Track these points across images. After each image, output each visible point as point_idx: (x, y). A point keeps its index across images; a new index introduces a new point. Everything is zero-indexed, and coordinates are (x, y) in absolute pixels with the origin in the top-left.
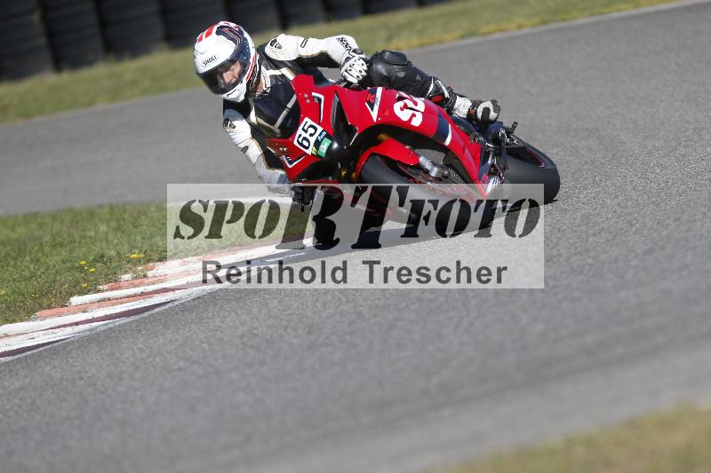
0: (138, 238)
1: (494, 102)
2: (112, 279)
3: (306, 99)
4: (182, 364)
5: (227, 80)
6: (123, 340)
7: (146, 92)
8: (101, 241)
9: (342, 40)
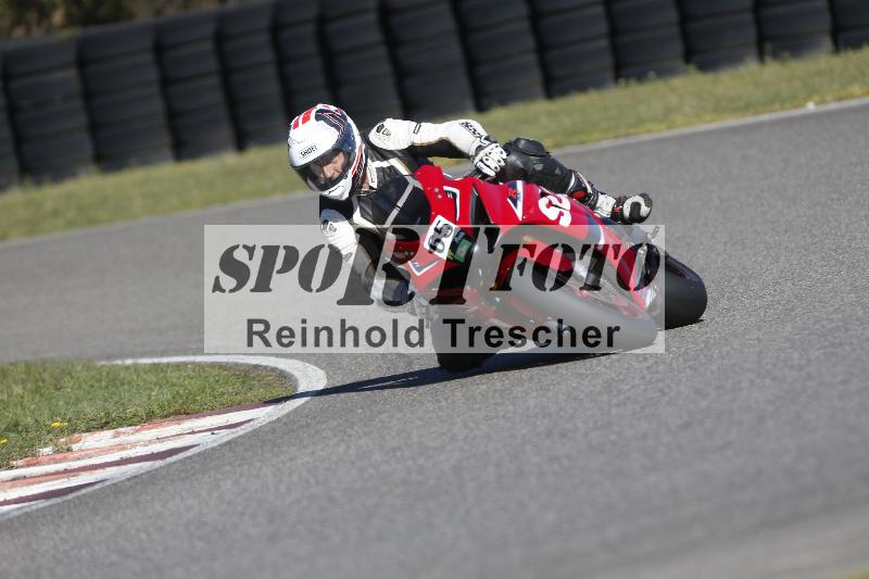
0: (61, 403)
1: (643, 195)
2: (28, 452)
3: (437, 194)
4: (114, 557)
5: (329, 175)
6: (42, 528)
7: (71, 224)
8: (15, 405)
9: (467, 125)
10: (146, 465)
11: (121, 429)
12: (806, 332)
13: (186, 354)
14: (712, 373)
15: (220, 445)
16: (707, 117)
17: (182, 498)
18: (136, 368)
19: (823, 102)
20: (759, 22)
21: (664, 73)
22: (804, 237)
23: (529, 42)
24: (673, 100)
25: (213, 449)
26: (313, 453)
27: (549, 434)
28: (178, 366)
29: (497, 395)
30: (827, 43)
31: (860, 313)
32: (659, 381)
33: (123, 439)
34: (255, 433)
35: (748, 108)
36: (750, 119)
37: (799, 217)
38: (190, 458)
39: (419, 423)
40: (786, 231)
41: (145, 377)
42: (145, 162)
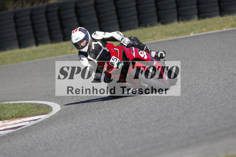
3: (112, 50)
5: (82, 45)
9: (118, 33)
10: (12, 130)
11: (5, 121)
12: (191, 95)
13: (22, 101)
14: (165, 106)
15: (32, 125)
16: (164, 37)
17: (21, 139)
18: (9, 104)
19: (195, 33)
20: (178, 11)
21: (152, 25)
22: (190, 69)
23: (115, 17)
24: (155, 32)
25: (30, 126)
26: (57, 127)
27: (121, 122)
28: (20, 104)
29: (107, 112)
30: (196, 17)
31: (205, 90)
32: (151, 108)
33: (5, 123)
34: (41, 122)
35: (175, 34)
36: (176, 38)
37: (189, 64)
38: (23, 129)
39: (85, 119)
40: (185, 68)
41: (11, 107)
42: (11, 49)
